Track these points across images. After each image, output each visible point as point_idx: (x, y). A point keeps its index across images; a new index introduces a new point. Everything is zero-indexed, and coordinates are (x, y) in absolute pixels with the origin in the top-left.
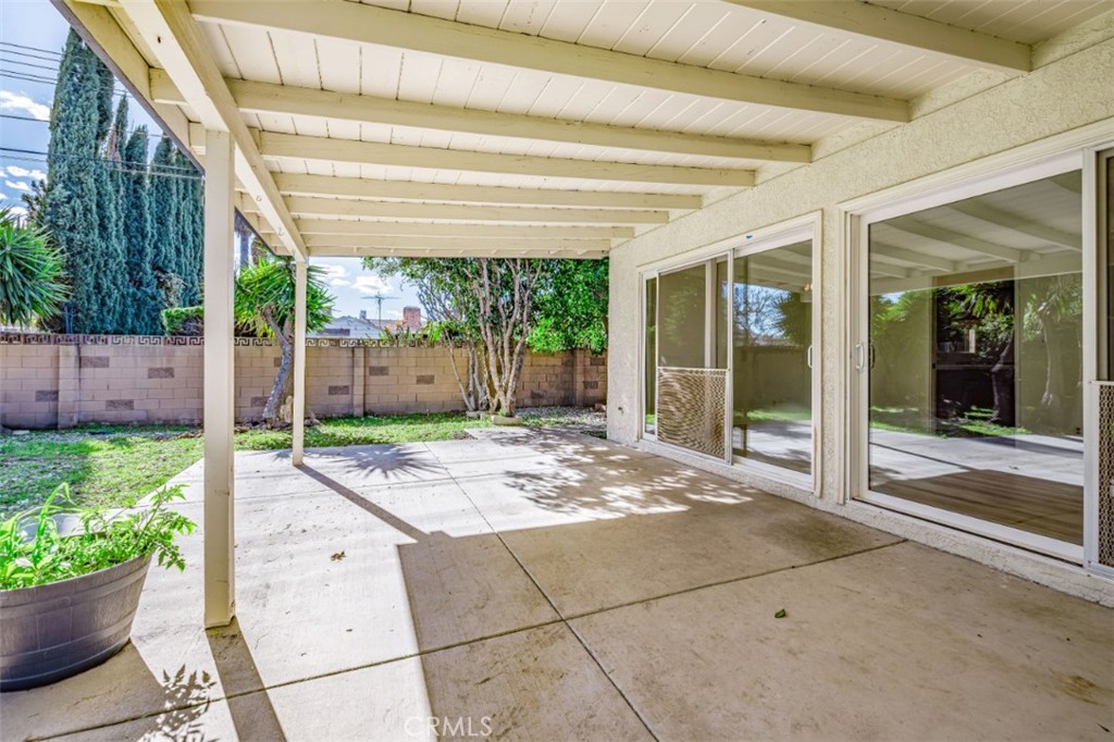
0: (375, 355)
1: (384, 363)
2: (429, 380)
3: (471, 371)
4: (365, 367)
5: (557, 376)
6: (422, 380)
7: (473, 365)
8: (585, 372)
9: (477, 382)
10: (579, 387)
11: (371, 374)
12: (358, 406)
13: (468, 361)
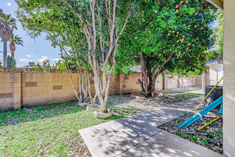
0: (28, 76)
1: (34, 80)
2: (60, 87)
3: (80, 83)
4: (22, 82)
5: (113, 84)
6: (55, 88)
7: (81, 81)
8: (123, 82)
9: (83, 89)
10: (121, 87)
11: (26, 86)
12: (17, 103)
13: (78, 79)
